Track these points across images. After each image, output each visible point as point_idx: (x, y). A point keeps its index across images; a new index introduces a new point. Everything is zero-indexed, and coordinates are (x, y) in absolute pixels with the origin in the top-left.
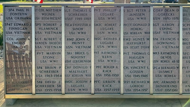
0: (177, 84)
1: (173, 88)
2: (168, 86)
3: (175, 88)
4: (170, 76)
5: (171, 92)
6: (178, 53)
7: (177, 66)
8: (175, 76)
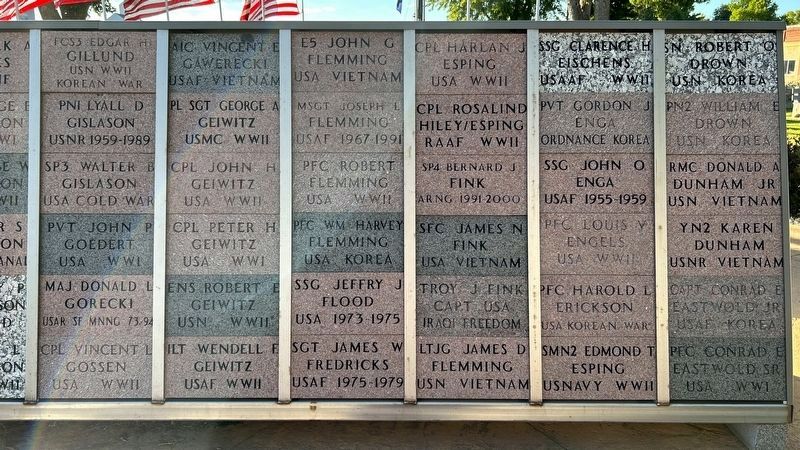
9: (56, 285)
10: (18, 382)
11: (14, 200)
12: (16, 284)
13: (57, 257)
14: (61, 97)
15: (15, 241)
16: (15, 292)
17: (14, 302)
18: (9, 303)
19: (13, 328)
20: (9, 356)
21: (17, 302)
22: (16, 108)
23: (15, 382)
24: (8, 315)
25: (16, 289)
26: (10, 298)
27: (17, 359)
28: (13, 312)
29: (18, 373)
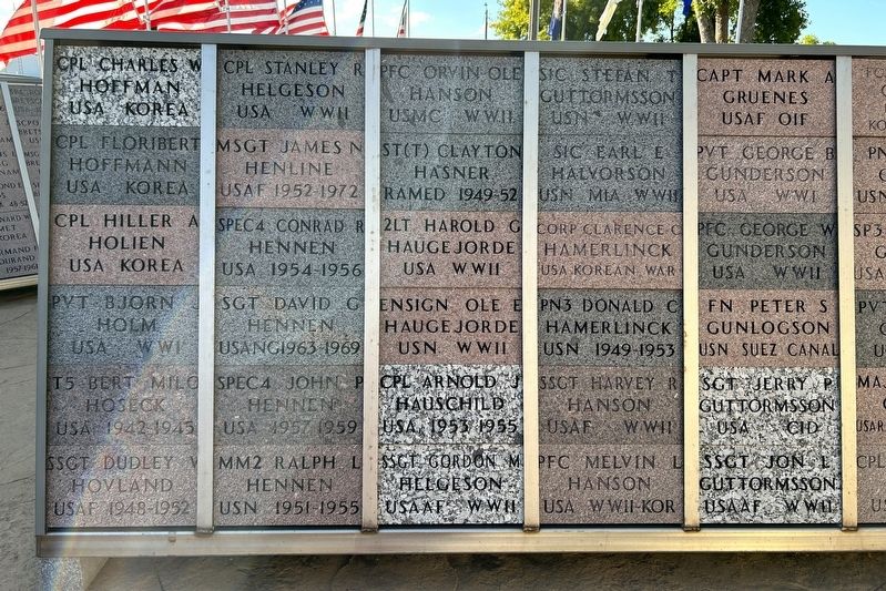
0: (32, 252)
1: (26, 263)
2: (13, 260)
3: (31, 263)
4: (12, 237)
5: (22, 272)
6: (21, 185)
7: (25, 213)
8: (24, 236)
9: (872, 380)
10: (830, 503)
11: (815, 273)
12: (821, 379)
13: (870, 345)
14: (871, 142)
15: (819, 324)
16: (821, 389)
17: (821, 402)
18: (814, 403)
19: (821, 434)
20: (816, 470)
21: (824, 402)
22: (815, 156)
23: (826, 503)
24: (814, 419)
25: (822, 385)
26: (815, 396)
27: (827, 473)
28: (820, 414)
29: (829, 492)
